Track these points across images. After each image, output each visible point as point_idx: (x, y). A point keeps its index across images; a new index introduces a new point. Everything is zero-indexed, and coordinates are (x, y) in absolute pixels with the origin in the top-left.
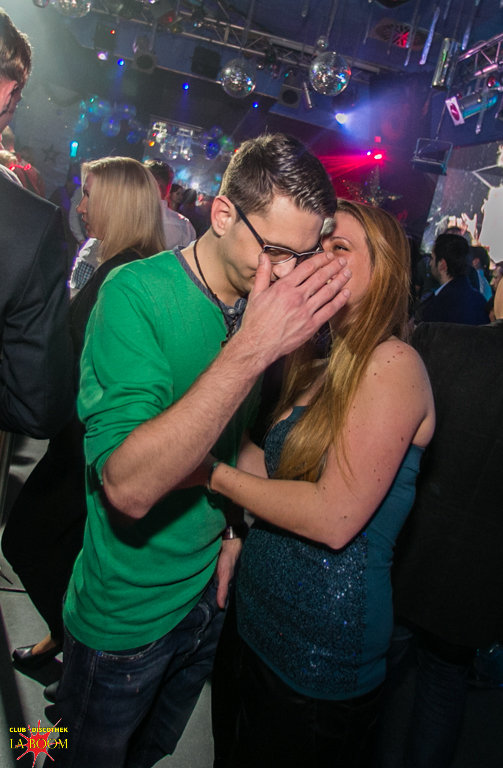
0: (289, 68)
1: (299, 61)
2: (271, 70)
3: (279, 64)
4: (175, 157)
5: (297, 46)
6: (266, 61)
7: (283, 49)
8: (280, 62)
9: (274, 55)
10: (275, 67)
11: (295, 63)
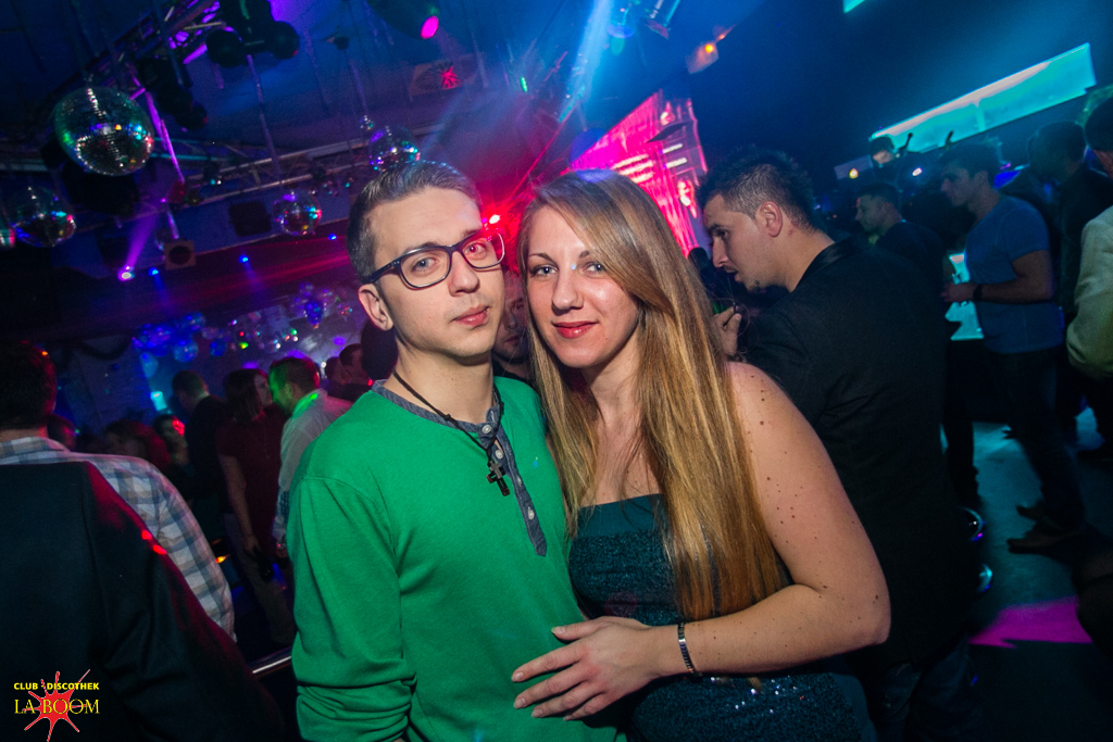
0: (346, 176)
1: (352, 162)
2: (327, 189)
3: (332, 177)
4: (278, 346)
5: (342, 146)
6: (315, 182)
7: (326, 159)
8: (331, 174)
9: (321, 170)
10: (330, 183)
11: (349, 166)
